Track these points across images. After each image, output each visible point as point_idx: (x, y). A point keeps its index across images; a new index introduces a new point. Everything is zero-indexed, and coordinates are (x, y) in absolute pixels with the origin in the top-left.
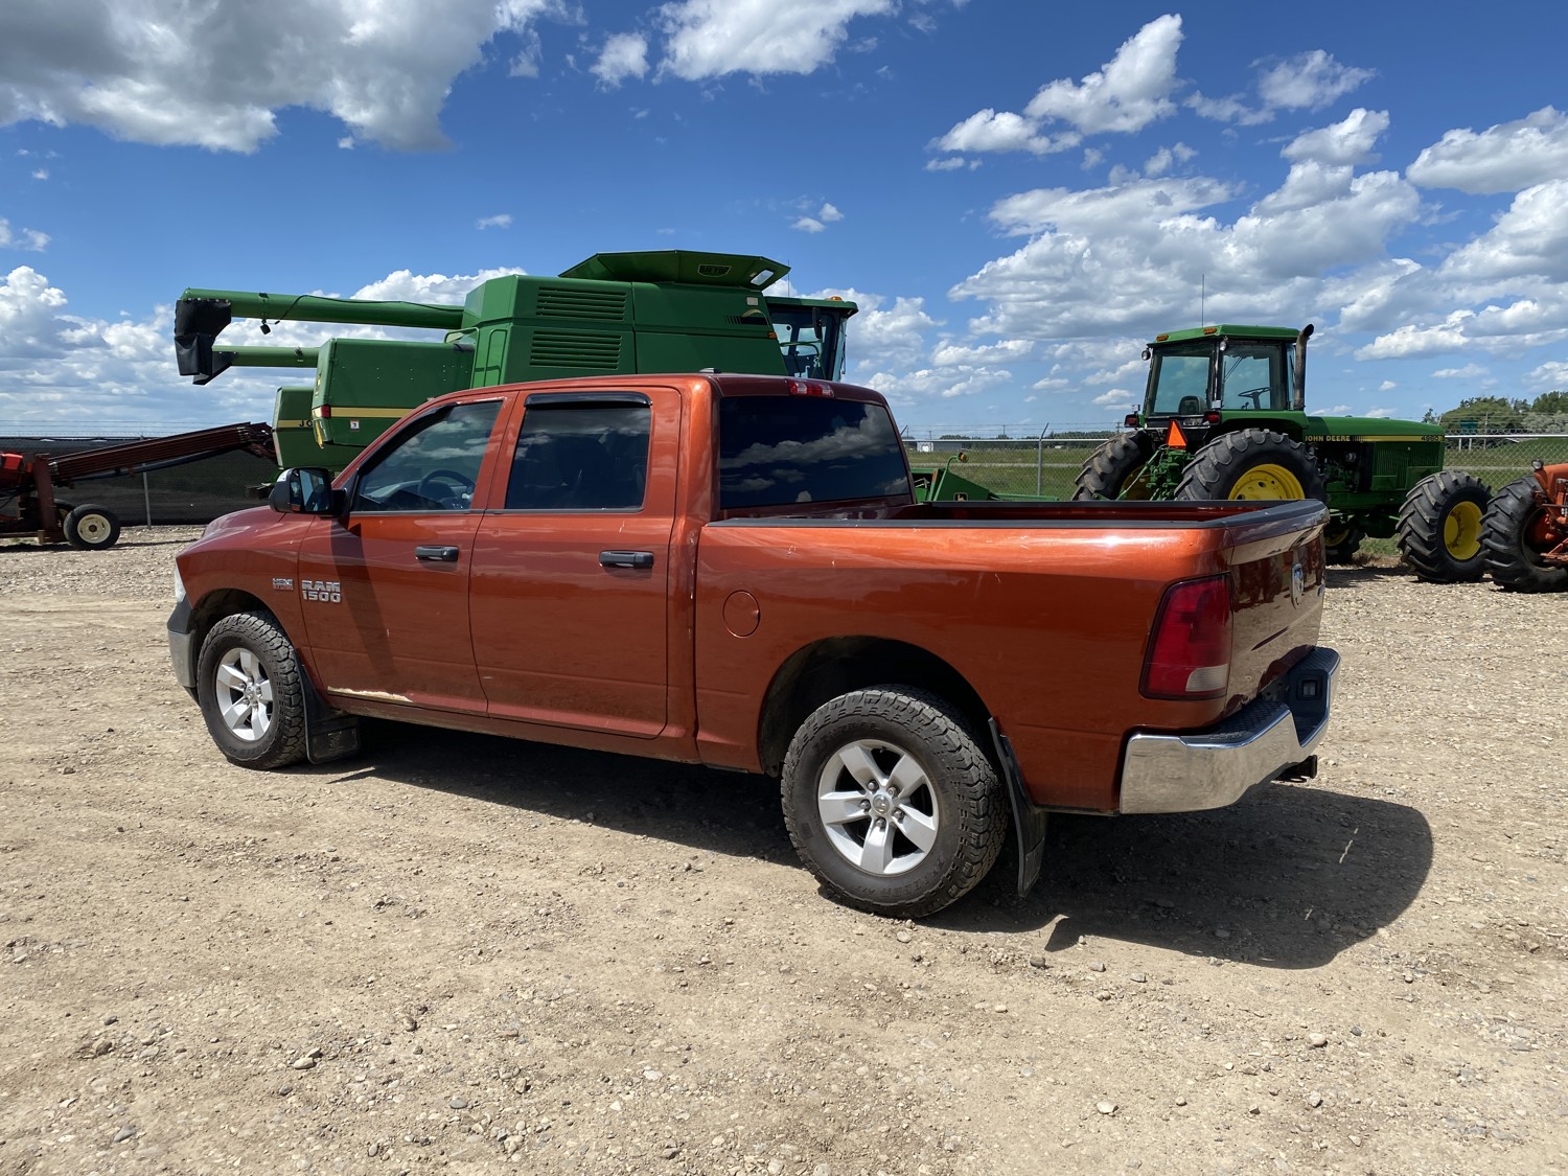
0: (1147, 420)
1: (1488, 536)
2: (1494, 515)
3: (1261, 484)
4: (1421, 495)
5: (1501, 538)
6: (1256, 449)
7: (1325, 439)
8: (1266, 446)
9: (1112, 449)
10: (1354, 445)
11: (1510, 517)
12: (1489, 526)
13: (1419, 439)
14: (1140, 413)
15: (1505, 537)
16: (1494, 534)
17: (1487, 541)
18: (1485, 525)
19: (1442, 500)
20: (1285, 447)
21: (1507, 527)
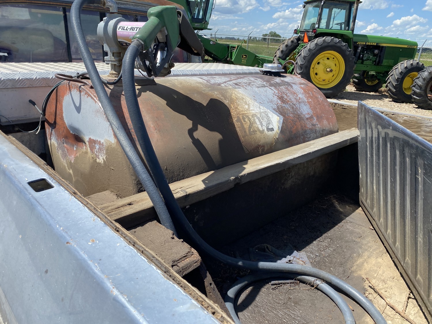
0: (300, 32)
1: (414, 86)
2: (418, 78)
3: (328, 59)
4: (397, 68)
5: (418, 88)
6: (326, 44)
7: (366, 43)
8: (331, 44)
9: (288, 42)
10: (377, 47)
11: (424, 79)
12: (415, 82)
13: (406, 46)
14: (299, 29)
15: (420, 87)
16: (417, 85)
17: (414, 88)
18: (414, 82)
19: (404, 71)
20: (339, 45)
21: (422, 83)
